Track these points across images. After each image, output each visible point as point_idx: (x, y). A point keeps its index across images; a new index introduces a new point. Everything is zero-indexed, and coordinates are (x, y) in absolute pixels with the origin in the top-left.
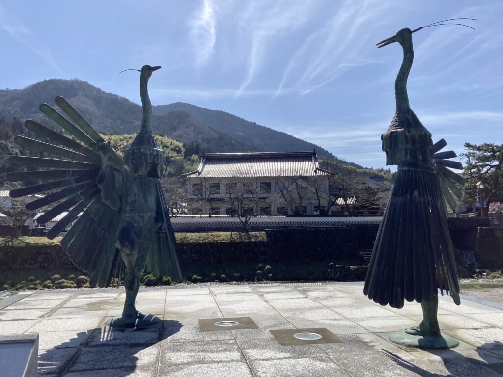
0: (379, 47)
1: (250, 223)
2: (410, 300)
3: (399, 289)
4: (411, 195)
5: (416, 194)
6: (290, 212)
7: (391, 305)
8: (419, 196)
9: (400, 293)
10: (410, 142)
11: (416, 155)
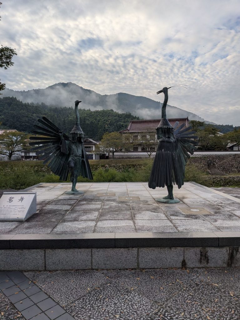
4: (161, 151)
10: (163, 131)
11: (165, 136)
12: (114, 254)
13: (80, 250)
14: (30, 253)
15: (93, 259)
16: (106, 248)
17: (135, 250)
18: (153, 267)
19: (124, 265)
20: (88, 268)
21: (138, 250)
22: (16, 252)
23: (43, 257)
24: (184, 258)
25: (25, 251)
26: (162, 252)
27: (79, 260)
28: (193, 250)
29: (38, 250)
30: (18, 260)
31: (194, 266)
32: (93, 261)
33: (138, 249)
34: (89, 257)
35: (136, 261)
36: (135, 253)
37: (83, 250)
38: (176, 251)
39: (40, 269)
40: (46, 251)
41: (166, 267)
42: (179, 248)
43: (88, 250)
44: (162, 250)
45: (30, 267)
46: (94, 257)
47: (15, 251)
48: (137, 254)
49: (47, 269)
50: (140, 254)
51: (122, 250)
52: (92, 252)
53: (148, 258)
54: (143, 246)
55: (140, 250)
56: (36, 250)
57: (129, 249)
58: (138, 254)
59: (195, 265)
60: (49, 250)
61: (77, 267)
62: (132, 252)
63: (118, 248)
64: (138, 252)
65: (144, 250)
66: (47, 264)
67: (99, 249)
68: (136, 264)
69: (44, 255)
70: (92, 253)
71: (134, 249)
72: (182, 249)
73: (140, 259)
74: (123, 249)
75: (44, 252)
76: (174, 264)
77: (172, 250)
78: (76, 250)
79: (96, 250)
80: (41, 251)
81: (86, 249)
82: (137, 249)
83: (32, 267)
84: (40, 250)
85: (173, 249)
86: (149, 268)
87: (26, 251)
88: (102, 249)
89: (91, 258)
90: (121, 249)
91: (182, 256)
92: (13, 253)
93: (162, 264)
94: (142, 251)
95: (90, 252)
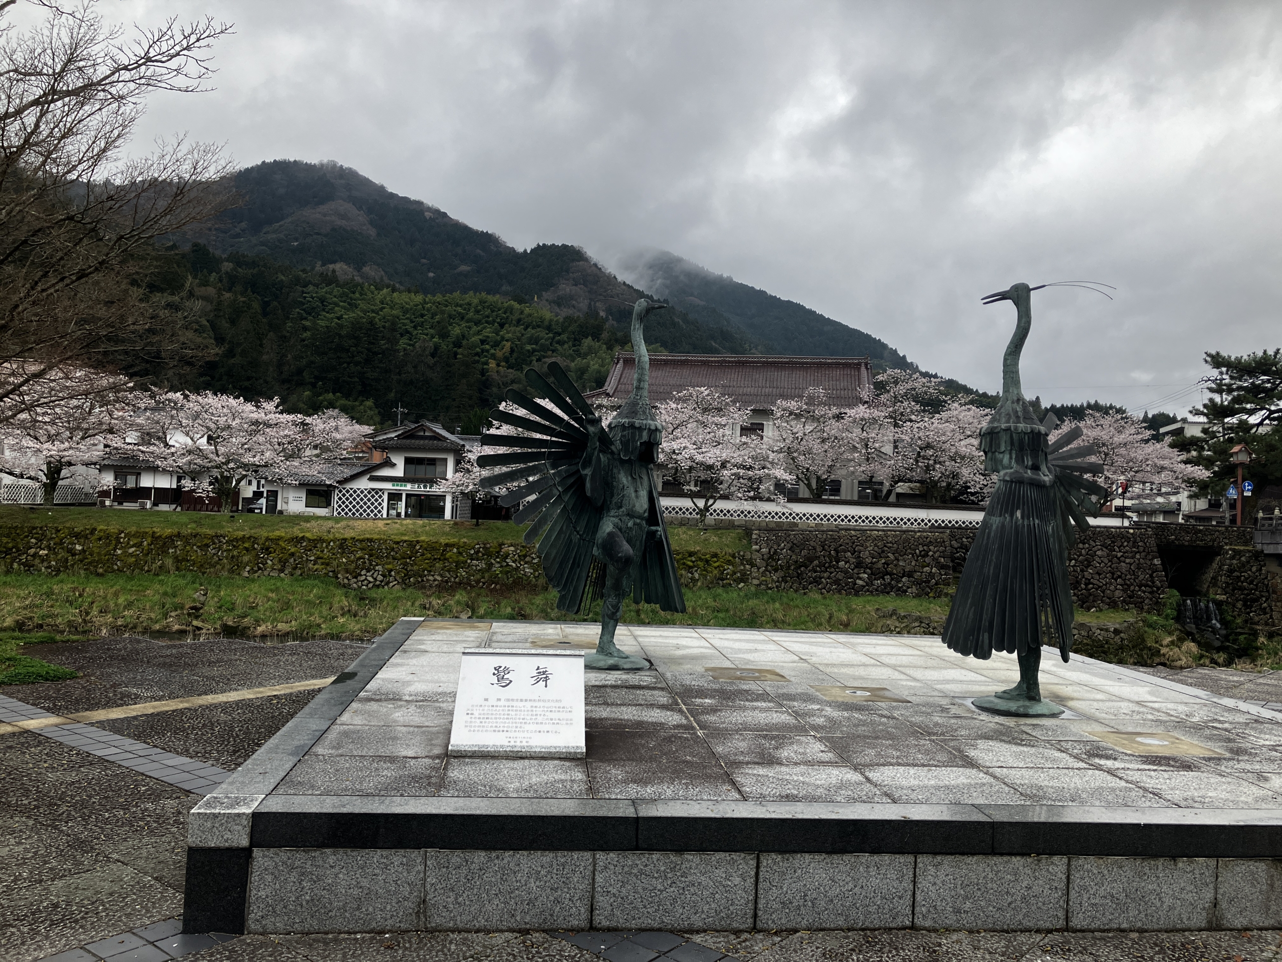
0: (985, 303)
1: (715, 511)
2: (1000, 649)
3: (986, 635)
4: (1012, 516)
5: (1018, 514)
6: (804, 492)
7: (976, 656)
8: (1023, 517)
9: (986, 641)
10: (1016, 444)
11: (1023, 461)
12: (990, 876)
13: (876, 858)
14: (707, 865)
15: (918, 893)
16: (963, 854)
17: (1058, 865)
18: (1115, 926)
19: (1021, 917)
20: (899, 922)
21: (1069, 865)
22: (657, 860)
23: (750, 881)
24: (1216, 893)
25: (688, 856)
26: (1147, 871)
27: (873, 894)
28: (1244, 867)
29: (734, 856)
30: (661, 891)
31: (1245, 923)
32: (919, 898)
33: (1069, 861)
34: (907, 884)
35: (1061, 903)
36: (1060, 875)
37: (886, 858)
38: (1192, 871)
39: (735, 925)
40: (762, 858)
41: (1156, 927)
42: (1201, 860)
43: (902, 859)
44: (1146, 866)
45: (703, 916)
46: (923, 883)
47: (656, 856)
48: (1064, 877)
49: (760, 925)
50: (1076, 876)
51: (1017, 861)
52: (915, 869)
53: (1102, 892)
54: (1086, 852)
55: (1074, 863)
56: (727, 854)
57: (1039, 861)
58: (1068, 878)
59: (1250, 920)
60: (773, 855)
61: (862, 917)
62: (1048, 869)
63: (1002, 854)
64: (1068, 870)
65: (1088, 865)
66: (760, 906)
67: (939, 858)
68: (1061, 914)
69: (753, 873)
70: (917, 870)
71: (1056, 858)
72: (1212, 862)
73: (1073, 894)
74: (1018, 858)
75: (753, 863)
76: (1185, 917)
77: (1180, 865)
78: (865, 857)
79: (931, 859)
80: (745, 857)
81: (898, 856)
82: (1065, 860)
83: (708, 917)
84: (743, 855)
85: (1182, 863)
86: (1102, 927)
87: (692, 859)
88: (950, 858)
89: (911, 887)
90: (1014, 859)
91: (1211, 886)
92: (646, 865)
93: (1146, 915)
94: (1082, 866)
95: (911, 867)
